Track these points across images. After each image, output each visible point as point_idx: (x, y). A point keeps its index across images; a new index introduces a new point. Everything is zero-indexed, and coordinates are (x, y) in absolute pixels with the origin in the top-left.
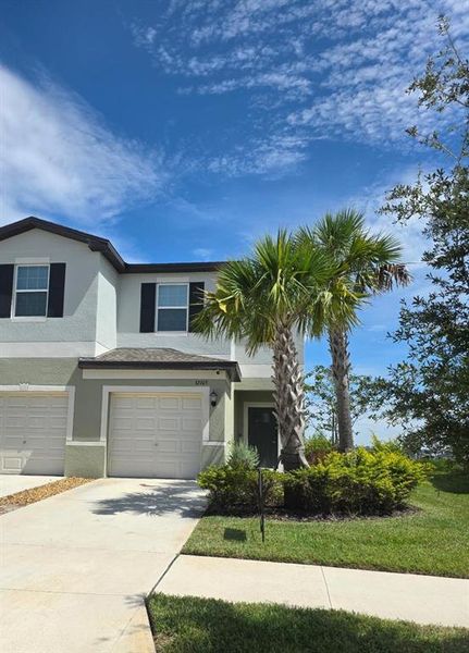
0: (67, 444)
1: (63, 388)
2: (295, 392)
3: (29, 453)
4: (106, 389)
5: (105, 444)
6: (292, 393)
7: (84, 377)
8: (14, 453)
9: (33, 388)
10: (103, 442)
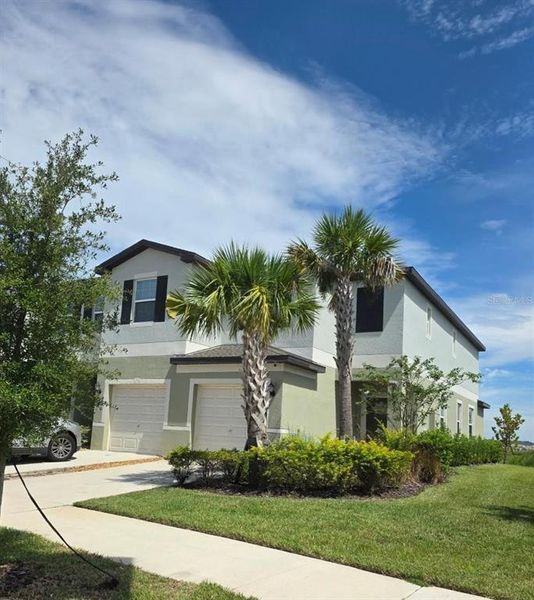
0: (165, 428)
1: (162, 381)
2: (254, 382)
3: (141, 435)
4: (193, 382)
5: (190, 429)
6: (252, 384)
7: (178, 371)
8: (131, 435)
9: (143, 381)
10: (188, 427)
